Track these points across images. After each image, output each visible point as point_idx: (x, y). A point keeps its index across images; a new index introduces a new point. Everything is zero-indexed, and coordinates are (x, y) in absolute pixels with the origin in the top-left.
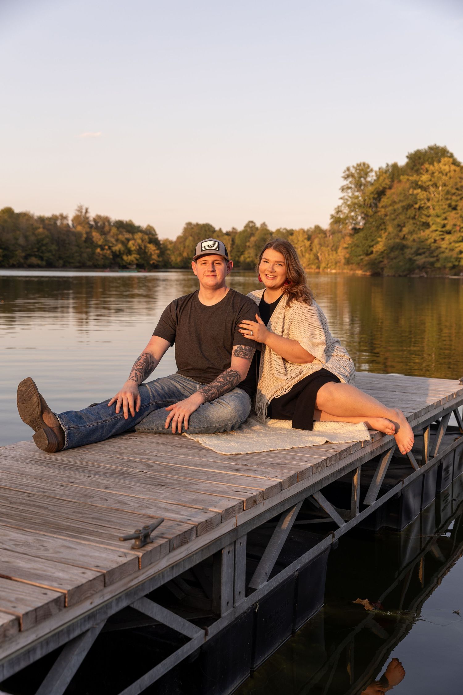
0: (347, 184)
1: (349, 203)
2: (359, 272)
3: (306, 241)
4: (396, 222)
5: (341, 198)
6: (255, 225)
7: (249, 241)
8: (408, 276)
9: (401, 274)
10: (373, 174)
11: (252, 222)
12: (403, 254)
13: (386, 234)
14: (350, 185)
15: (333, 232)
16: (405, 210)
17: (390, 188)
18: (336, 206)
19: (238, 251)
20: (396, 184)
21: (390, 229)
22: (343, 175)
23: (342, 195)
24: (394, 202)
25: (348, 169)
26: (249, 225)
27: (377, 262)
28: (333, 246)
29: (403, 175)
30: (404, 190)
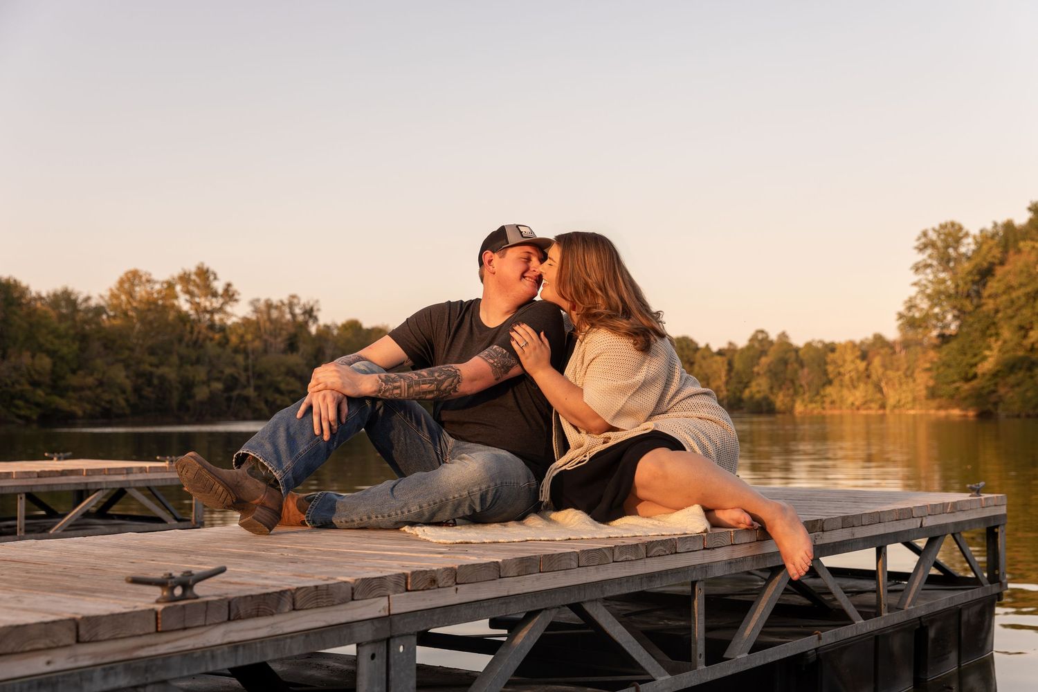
0: (924, 260)
1: (929, 291)
2: (956, 412)
3: (858, 361)
4: (1015, 322)
5: (915, 284)
6: (767, 337)
7: (758, 364)
9: (1031, 412)
10: (970, 240)
11: (762, 332)
12: (1032, 377)
13: (1000, 343)
14: (929, 261)
15: (906, 344)
16: (1031, 301)
17: (1002, 263)
18: (906, 298)
19: (740, 382)
20: (1012, 257)
21: (1006, 333)
22: (916, 244)
23: (915, 278)
24: (1010, 288)
25: (925, 234)
26: (757, 337)
27: (986, 391)
28: (907, 369)
29: (1024, 239)
30: (1027, 266)
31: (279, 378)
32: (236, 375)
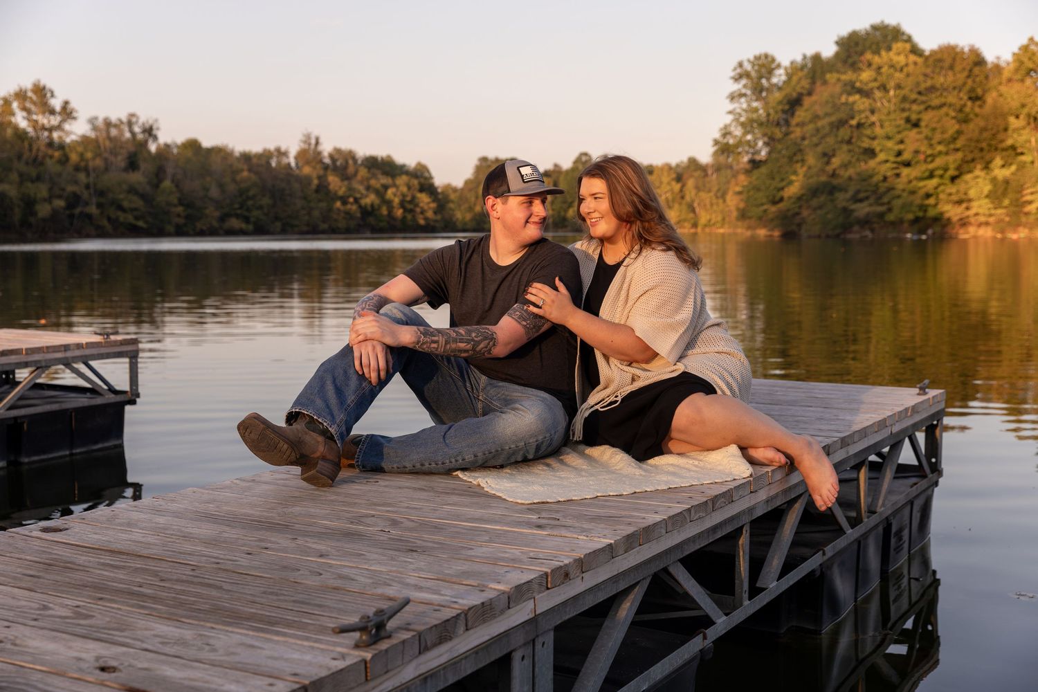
0: (739, 90)
1: (742, 119)
2: (762, 232)
3: (674, 183)
4: (820, 149)
5: (730, 112)
8: (842, 236)
9: (830, 233)
10: (781, 71)
11: (586, 154)
12: (832, 201)
13: (805, 169)
14: (744, 91)
15: (718, 168)
16: (835, 130)
17: (810, 94)
18: (722, 125)
20: (819, 87)
21: (811, 160)
22: (732, 74)
23: (731, 107)
24: (816, 117)
25: (740, 65)
26: (581, 159)
27: (790, 213)
28: (718, 190)
29: (831, 72)
30: (832, 96)
31: (121, 196)
32: (79, 193)
